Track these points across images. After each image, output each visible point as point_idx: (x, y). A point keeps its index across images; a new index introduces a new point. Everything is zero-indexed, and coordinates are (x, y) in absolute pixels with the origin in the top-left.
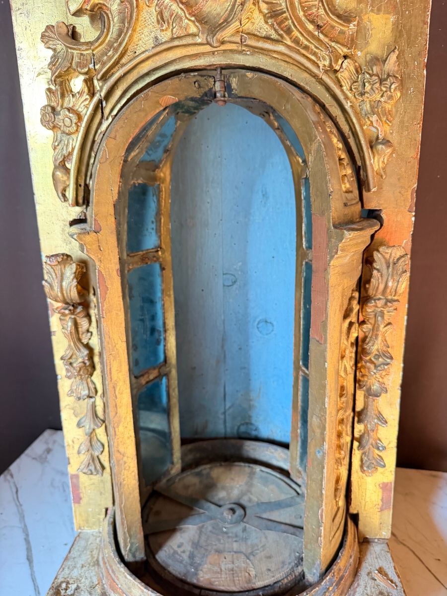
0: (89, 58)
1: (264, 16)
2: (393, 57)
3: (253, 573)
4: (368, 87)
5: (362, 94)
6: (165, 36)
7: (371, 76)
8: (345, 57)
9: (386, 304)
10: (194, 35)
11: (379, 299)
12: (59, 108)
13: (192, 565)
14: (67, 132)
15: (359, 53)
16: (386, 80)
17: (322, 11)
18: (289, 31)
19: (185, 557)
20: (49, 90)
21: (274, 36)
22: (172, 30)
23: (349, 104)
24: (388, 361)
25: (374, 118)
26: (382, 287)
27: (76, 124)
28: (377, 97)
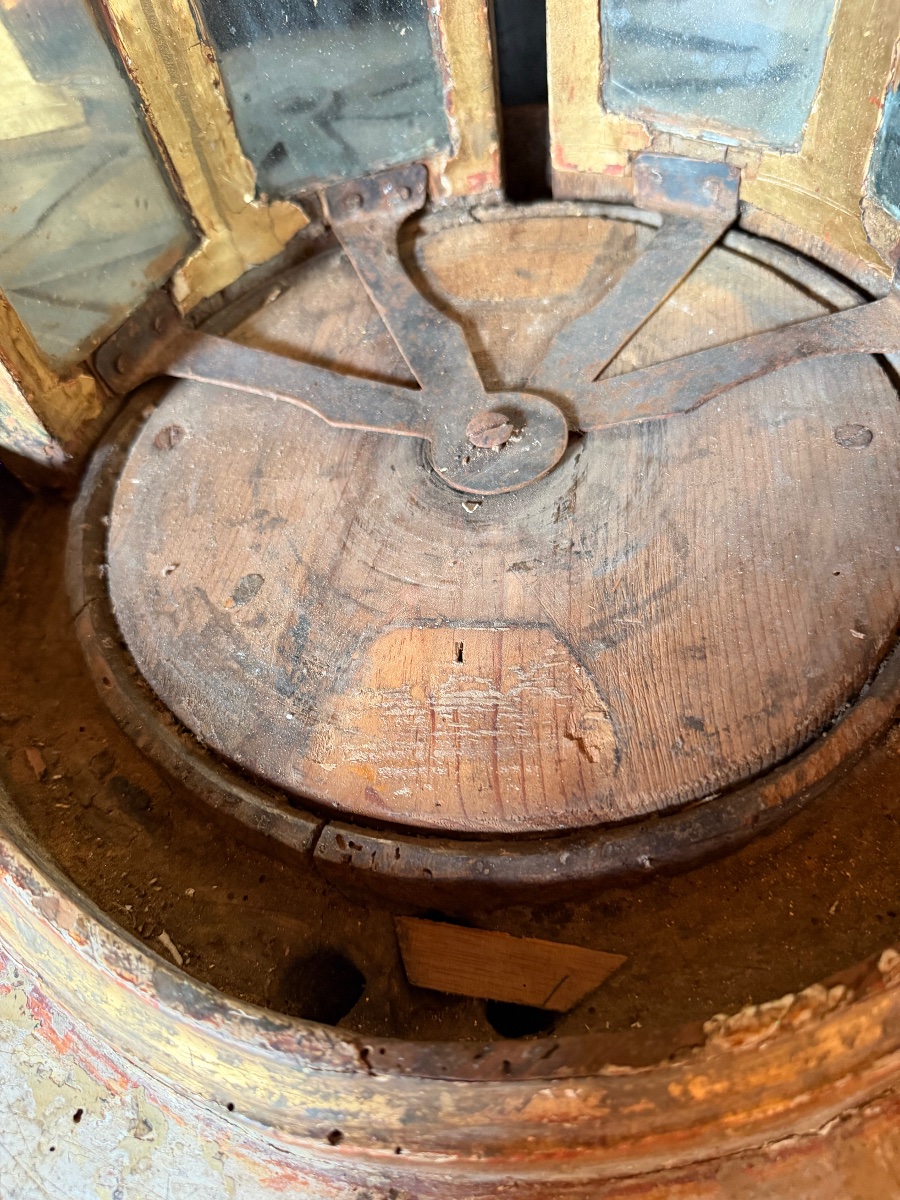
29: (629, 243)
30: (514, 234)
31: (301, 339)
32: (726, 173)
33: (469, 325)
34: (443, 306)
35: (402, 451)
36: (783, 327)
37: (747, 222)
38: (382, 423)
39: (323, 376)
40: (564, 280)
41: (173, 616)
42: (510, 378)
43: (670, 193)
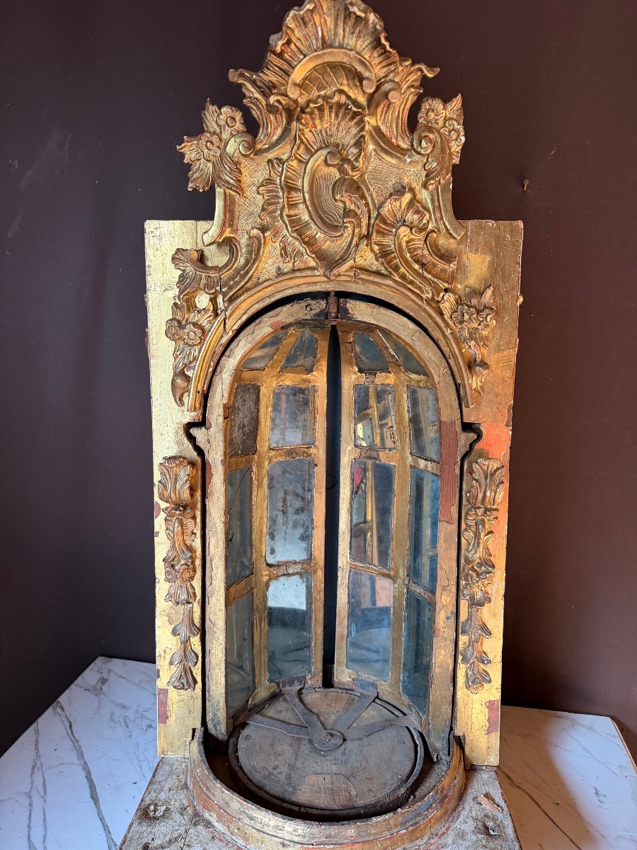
0: (216, 281)
1: (376, 255)
2: (489, 292)
3: (354, 793)
4: (466, 317)
5: (461, 322)
6: (287, 267)
7: (469, 307)
8: (446, 290)
9: (485, 513)
10: (312, 269)
11: (479, 508)
12: (184, 322)
13: (289, 785)
14: (191, 343)
15: (459, 286)
16: (482, 311)
17: (426, 252)
18: (396, 269)
19: (282, 777)
20: (175, 304)
21: (383, 271)
22: (294, 263)
23: (449, 331)
24: (490, 569)
25: (472, 343)
26: (480, 496)
27: (200, 337)
28: (475, 325)
29: (353, 700)
30: (326, 696)
31: (277, 716)
32: (374, 685)
33: (318, 716)
34: (311, 711)
35: (306, 741)
36: (387, 720)
37: (380, 697)
38: (301, 735)
39: (285, 725)
40: (339, 707)
41: (260, 772)
42: (328, 728)
43: (362, 689)
